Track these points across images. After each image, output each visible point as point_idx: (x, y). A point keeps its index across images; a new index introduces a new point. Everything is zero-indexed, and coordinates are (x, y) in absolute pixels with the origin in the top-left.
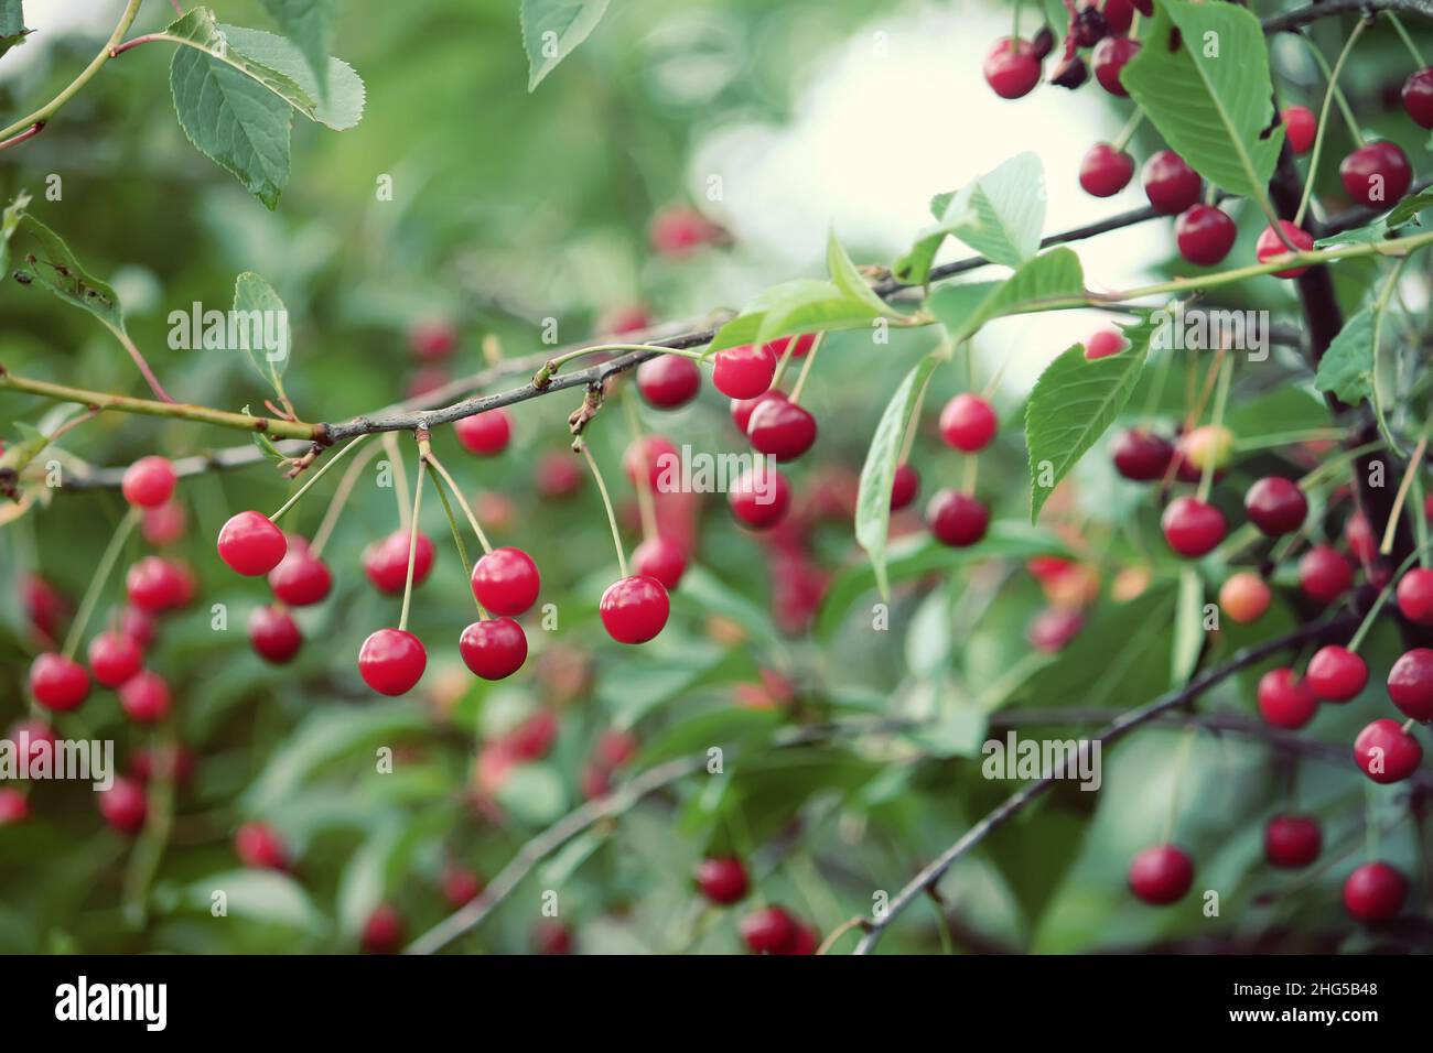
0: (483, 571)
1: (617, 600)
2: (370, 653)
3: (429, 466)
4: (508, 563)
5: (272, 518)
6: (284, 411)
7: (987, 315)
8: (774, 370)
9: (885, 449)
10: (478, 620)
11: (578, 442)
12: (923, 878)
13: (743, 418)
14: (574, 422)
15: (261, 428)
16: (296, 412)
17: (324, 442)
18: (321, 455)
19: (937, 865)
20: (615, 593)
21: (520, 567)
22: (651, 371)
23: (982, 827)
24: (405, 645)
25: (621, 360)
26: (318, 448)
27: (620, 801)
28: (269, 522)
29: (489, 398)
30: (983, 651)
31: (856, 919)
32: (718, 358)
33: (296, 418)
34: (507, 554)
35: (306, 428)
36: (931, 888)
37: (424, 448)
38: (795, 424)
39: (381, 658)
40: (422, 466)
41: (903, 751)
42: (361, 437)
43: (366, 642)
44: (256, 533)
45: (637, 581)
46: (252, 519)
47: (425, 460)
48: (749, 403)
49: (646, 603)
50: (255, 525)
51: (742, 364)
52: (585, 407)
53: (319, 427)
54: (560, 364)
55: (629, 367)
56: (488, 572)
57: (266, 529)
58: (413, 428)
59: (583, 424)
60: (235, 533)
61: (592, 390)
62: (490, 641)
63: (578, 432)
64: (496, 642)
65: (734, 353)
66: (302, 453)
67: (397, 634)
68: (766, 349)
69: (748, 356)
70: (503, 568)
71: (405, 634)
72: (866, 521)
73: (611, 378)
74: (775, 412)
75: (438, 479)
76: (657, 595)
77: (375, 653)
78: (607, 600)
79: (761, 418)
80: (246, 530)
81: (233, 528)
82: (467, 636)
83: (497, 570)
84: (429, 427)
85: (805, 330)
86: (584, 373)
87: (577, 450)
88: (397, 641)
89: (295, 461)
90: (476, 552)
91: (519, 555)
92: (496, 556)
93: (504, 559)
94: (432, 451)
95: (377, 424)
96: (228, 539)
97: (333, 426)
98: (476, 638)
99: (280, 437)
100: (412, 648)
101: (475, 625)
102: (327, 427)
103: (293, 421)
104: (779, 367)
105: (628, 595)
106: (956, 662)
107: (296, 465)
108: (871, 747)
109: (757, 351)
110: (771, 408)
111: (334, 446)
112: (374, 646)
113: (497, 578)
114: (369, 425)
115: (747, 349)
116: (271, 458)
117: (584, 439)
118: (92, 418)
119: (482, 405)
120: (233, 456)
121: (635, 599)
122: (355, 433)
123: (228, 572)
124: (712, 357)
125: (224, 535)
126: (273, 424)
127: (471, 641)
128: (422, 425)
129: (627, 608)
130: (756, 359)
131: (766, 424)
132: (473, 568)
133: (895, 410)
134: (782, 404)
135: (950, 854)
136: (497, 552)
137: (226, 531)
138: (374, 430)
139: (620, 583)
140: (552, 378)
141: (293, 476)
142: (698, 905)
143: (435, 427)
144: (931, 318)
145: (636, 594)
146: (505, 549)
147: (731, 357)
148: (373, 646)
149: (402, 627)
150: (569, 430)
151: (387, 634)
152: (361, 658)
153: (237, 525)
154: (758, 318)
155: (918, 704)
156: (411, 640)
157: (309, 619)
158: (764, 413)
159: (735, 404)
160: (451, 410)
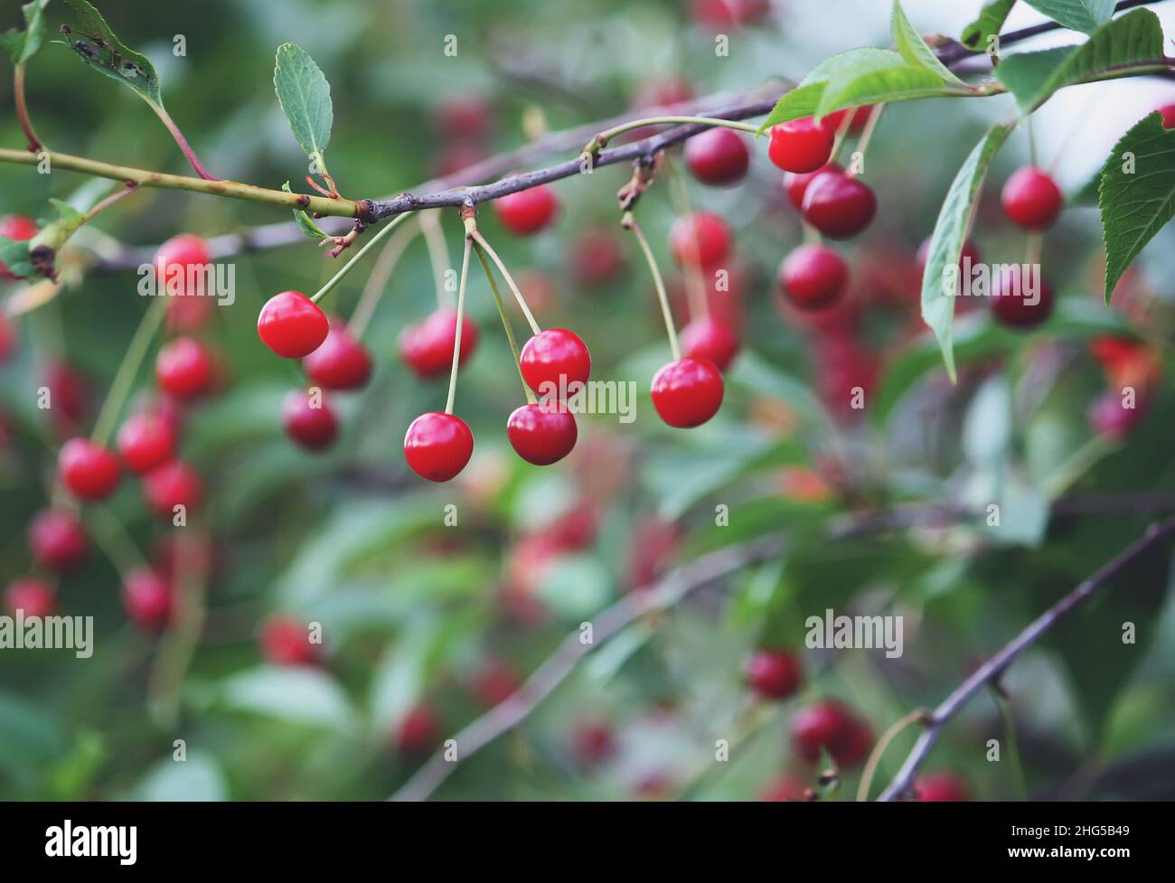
0: (531, 352)
1: (669, 382)
2: (416, 437)
3: (475, 244)
4: (557, 344)
5: (313, 299)
6: (326, 187)
7: (1060, 83)
8: (832, 143)
9: (952, 224)
10: (526, 403)
11: (628, 218)
12: (985, 671)
13: (797, 192)
14: (623, 198)
15: (303, 205)
16: (338, 188)
17: (368, 219)
18: (363, 234)
19: (1000, 658)
20: (667, 375)
21: (570, 347)
22: (701, 145)
23: (1046, 619)
24: (452, 427)
25: (671, 133)
26: (361, 226)
27: (667, 593)
28: (310, 302)
29: (536, 174)
30: (1045, 436)
31: (916, 714)
32: (774, 132)
33: (338, 194)
34: (557, 334)
35: (348, 205)
36: (994, 680)
37: (470, 225)
38: (854, 199)
39: (426, 443)
40: (468, 244)
41: (961, 540)
42: (404, 215)
43: (412, 425)
44: (298, 314)
45: (690, 362)
46: (292, 298)
47: (470, 237)
48: (804, 177)
49: (698, 385)
50: (296, 305)
51: (798, 136)
52: (634, 182)
53: (362, 204)
54: (610, 138)
55: (677, 141)
56: (536, 354)
57: (308, 310)
58: (458, 204)
59: (634, 201)
60: (276, 314)
61: (643, 164)
62: (539, 425)
63: (628, 208)
64: (545, 426)
65: (790, 125)
66: (344, 232)
67: (442, 417)
68: (824, 121)
69: (806, 128)
70: (552, 349)
71: (452, 418)
72: (932, 299)
73: (662, 153)
74: (832, 187)
75: (484, 257)
76: (710, 376)
77: (420, 438)
78: (658, 383)
79: (818, 192)
80: (287, 311)
81: (273, 309)
82: (515, 419)
83: (545, 351)
84: (475, 203)
85: (865, 102)
86: (634, 147)
87: (627, 227)
88: (443, 425)
89: (338, 240)
90: (523, 333)
91: (568, 335)
92: (545, 337)
93: (554, 340)
94: (479, 228)
95: (421, 201)
96: (269, 319)
97: (376, 203)
98: (524, 422)
99: (322, 214)
100: (458, 431)
101: (524, 408)
102: (370, 204)
103: (336, 197)
104: (838, 140)
105: (680, 377)
106: (1016, 449)
107: (338, 244)
108: (926, 537)
109: (817, 123)
110: (827, 184)
111: (378, 223)
112: (421, 430)
113: (546, 359)
114: (413, 202)
115: (809, 120)
116: (313, 237)
117: (635, 216)
118: (129, 194)
119: (529, 180)
120: (273, 235)
121: (687, 381)
122: (399, 210)
123: (267, 353)
124: (769, 130)
125: (264, 316)
126: (316, 201)
127: (519, 425)
128: (468, 202)
129: (679, 390)
130: (814, 131)
131: (823, 198)
132: (521, 350)
133: (962, 184)
134: (838, 179)
135: (1015, 645)
136: (546, 333)
137: (266, 312)
138: (417, 206)
139: (671, 365)
140: (601, 152)
141: (335, 255)
142: (749, 699)
143: (481, 204)
144: (1001, 86)
145: (690, 375)
146: (553, 330)
147: (788, 129)
148: (419, 430)
149: (449, 410)
150: (618, 206)
151: (433, 418)
152: (407, 443)
153: (277, 305)
154: (819, 88)
155: (978, 491)
156: (458, 424)
157: (346, 406)
158: (819, 188)
159: (790, 178)
160: (497, 186)
